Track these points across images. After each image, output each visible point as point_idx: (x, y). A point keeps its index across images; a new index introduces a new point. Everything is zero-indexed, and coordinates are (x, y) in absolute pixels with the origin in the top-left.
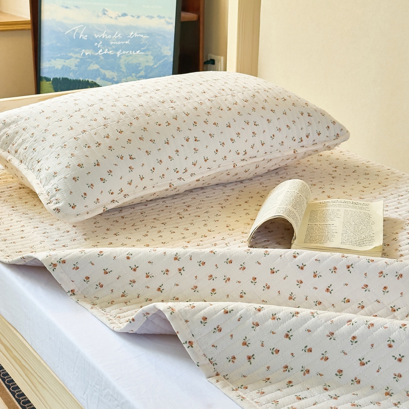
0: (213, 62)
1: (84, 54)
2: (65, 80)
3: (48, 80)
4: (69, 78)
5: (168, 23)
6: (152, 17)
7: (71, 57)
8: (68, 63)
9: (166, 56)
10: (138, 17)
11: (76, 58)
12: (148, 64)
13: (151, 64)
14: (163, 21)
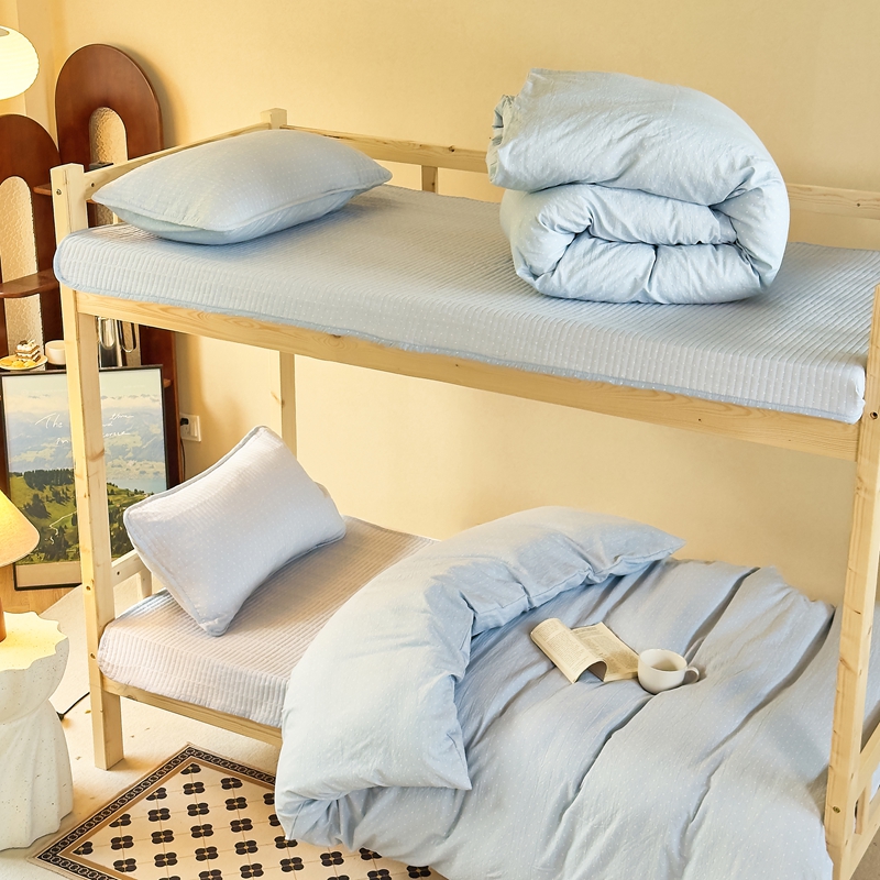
0: (185, 421)
1: (60, 443)
2: (40, 472)
3: (19, 475)
4: (45, 469)
5: (154, 401)
6: (135, 397)
7: (45, 447)
8: (41, 454)
9: (155, 435)
10: (120, 398)
11: (51, 448)
12: (135, 445)
13: (139, 445)
14: (147, 399)
